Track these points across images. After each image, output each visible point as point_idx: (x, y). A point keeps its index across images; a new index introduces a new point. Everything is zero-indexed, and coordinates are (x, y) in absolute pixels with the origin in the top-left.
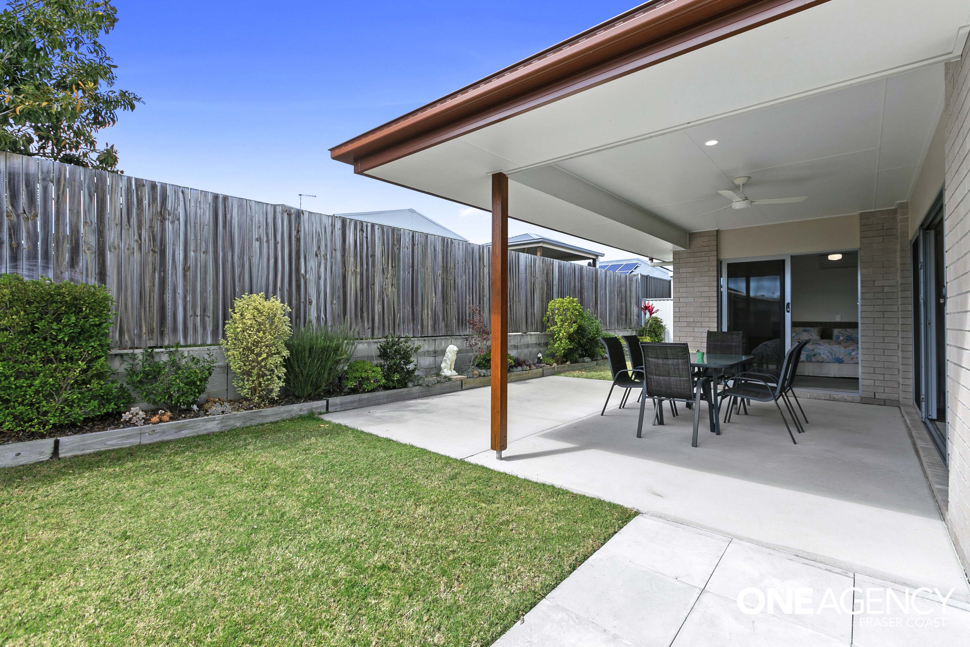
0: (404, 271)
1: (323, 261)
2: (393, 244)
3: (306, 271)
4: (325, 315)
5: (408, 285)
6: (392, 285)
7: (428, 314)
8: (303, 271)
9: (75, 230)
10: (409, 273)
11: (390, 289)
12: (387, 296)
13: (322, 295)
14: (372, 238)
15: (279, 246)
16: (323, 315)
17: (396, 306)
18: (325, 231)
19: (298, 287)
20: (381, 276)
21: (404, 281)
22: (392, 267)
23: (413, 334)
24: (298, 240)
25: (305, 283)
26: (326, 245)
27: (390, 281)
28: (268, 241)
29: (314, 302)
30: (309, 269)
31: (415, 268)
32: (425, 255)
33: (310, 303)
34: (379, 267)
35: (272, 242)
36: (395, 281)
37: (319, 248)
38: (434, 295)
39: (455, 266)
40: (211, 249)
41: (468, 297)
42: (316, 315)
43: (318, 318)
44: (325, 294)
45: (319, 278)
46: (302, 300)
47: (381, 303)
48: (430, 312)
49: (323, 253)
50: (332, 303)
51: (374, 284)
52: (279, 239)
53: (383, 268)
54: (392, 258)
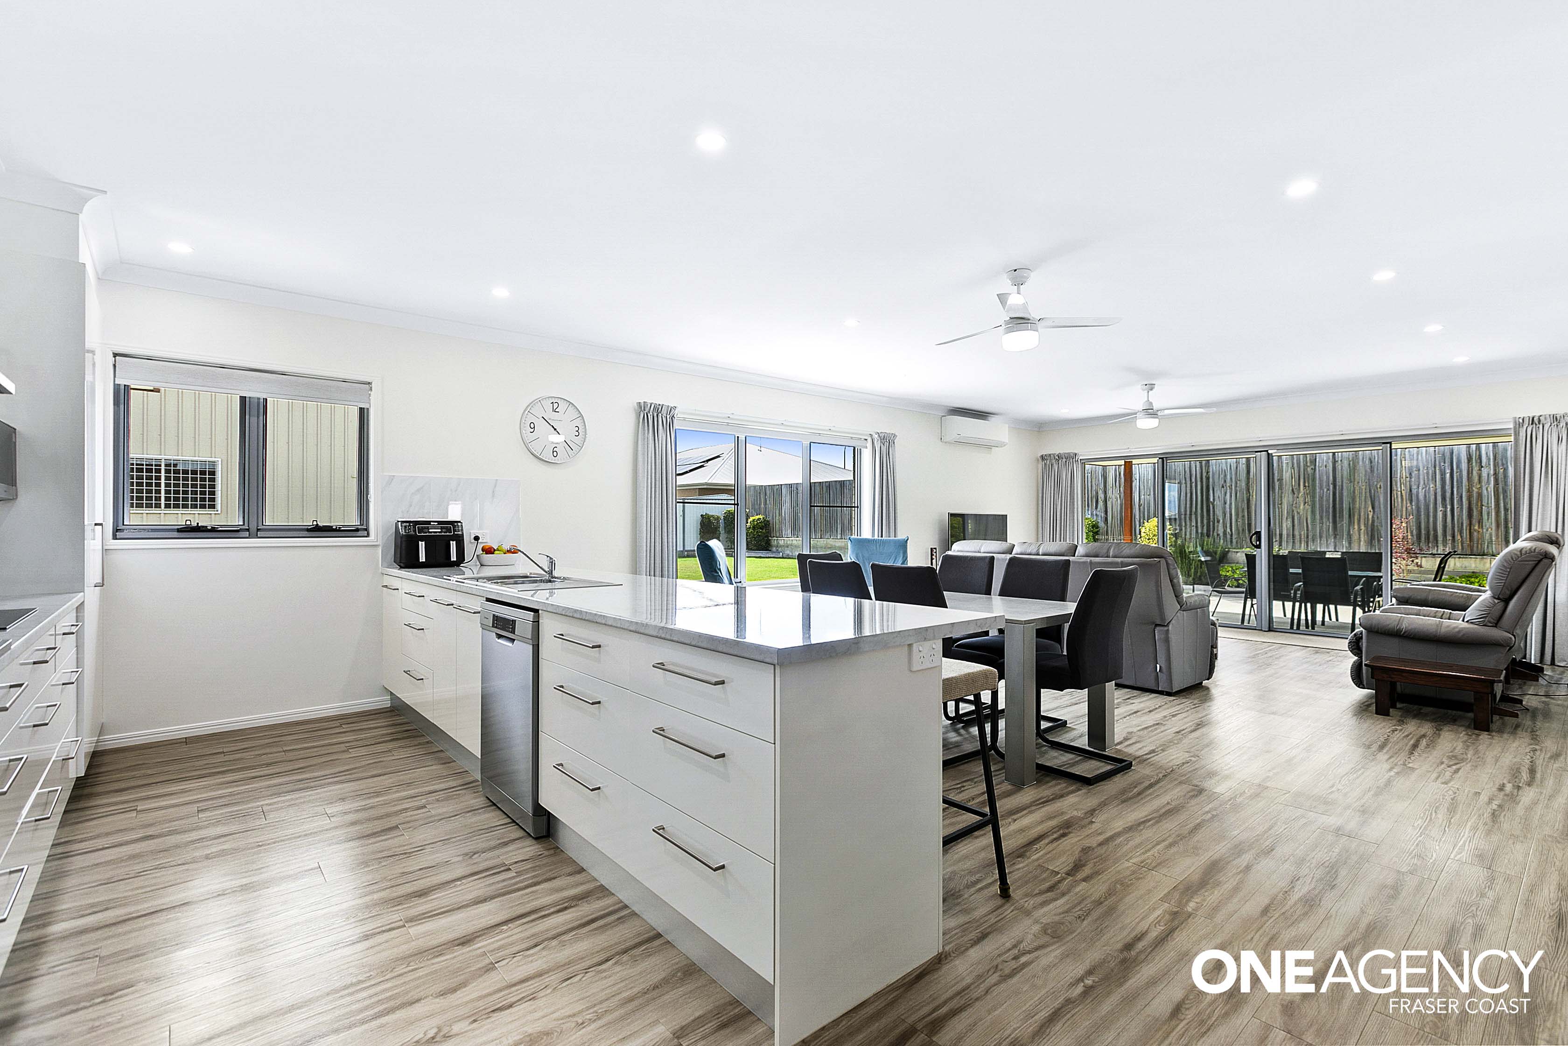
0: (1321, 488)
1: (1228, 491)
2: (1306, 466)
3: (1214, 500)
4: (1231, 530)
5: (1328, 501)
6: (1305, 503)
7: (1360, 530)
8: (1211, 500)
9: (1097, 493)
10: (1328, 490)
11: (1302, 507)
12: (1298, 513)
13: (1228, 515)
14: (1279, 465)
15: (1194, 485)
16: (1228, 530)
17: (1309, 522)
18: (1231, 468)
19: (1208, 511)
20: (1291, 496)
21: (1322, 498)
22: (1305, 486)
23: (1335, 548)
24: (1208, 479)
25: (1214, 508)
26: (1231, 478)
27: (1301, 499)
28: (1186, 483)
29: (1221, 521)
30: (1216, 498)
31: (1339, 483)
32: (1354, 469)
33: (1218, 522)
34: (1287, 489)
35: (1188, 483)
36: (1308, 499)
37: (1225, 481)
38: (1370, 508)
39: (1410, 474)
40: (1152, 493)
41: (1440, 508)
42: (1222, 530)
43: (1225, 533)
44: (1231, 515)
45: (1225, 503)
46: (1212, 519)
47: (1290, 520)
48: (1363, 527)
49: (1228, 485)
50: (1237, 521)
51: (1281, 504)
52: (1193, 480)
53: (1293, 490)
54: (1304, 478)
